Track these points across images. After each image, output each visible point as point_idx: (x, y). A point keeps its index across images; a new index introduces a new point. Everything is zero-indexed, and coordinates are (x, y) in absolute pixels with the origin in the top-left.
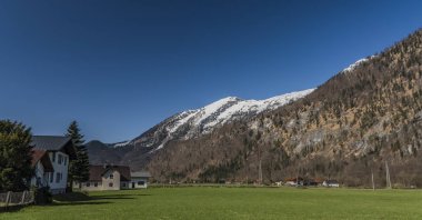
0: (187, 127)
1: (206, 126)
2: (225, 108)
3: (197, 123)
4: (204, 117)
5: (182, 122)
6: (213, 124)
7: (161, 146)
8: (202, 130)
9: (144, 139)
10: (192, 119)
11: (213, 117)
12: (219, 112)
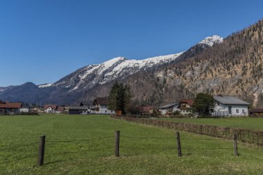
0: (93, 76)
1: (106, 75)
2: (117, 64)
3: (100, 73)
4: (104, 69)
5: (89, 72)
6: (110, 74)
7: (76, 88)
8: (104, 78)
9: (64, 82)
10: (96, 70)
11: (110, 69)
12: (114, 66)
